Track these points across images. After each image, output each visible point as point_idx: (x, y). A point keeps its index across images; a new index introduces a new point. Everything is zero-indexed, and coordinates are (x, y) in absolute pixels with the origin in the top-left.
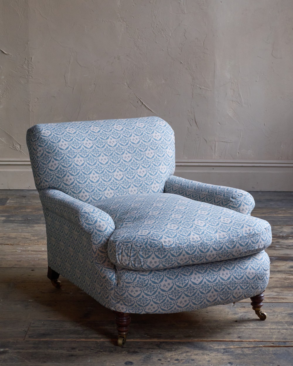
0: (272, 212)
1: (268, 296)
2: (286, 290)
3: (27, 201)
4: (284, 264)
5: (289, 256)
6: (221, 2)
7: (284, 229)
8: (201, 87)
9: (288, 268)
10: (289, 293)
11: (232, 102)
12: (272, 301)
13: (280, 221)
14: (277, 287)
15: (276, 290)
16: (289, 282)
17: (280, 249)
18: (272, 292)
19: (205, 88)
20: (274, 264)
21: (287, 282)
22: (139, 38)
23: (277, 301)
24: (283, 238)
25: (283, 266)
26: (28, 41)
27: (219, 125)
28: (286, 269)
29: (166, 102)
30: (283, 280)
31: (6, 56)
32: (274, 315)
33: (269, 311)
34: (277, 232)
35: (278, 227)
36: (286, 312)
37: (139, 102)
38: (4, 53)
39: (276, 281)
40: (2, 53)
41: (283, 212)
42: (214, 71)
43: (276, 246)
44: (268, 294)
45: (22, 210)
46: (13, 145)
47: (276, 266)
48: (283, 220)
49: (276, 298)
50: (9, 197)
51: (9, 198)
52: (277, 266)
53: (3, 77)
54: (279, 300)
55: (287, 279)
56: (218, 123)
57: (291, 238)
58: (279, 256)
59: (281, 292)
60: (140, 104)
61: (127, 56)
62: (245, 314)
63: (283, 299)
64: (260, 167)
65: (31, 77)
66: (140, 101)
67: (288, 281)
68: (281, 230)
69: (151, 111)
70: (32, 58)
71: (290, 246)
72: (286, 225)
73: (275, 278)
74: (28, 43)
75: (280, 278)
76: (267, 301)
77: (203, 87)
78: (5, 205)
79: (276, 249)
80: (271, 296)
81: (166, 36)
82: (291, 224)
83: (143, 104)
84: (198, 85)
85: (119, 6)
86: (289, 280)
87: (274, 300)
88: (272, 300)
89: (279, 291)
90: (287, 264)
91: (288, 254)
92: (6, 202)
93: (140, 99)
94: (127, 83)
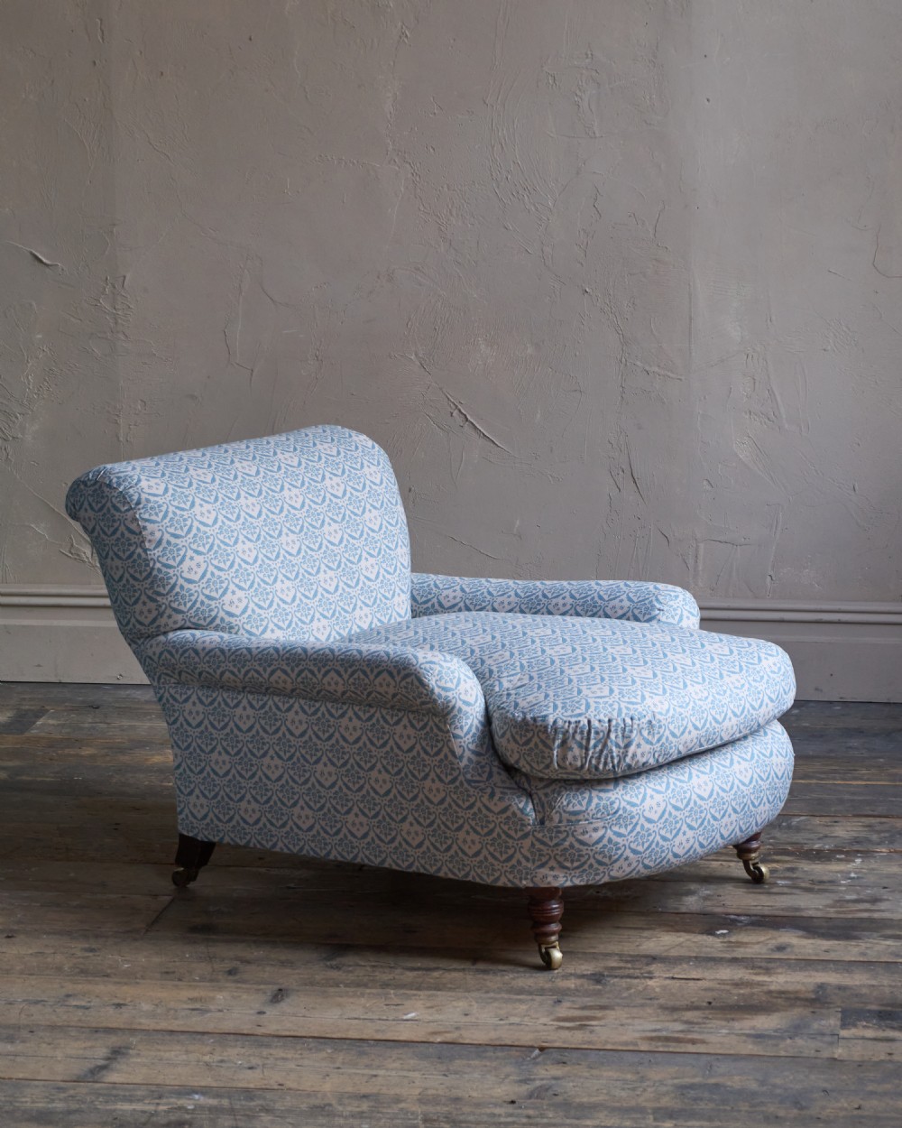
0: (835, 772)
1: (654, 1034)
2: (719, 1016)
3: (97, 720)
4: (762, 939)
5: (798, 914)
6: (708, 100)
7: (837, 828)
8: (647, 368)
9: (769, 949)
10: (723, 1027)
11: (747, 417)
12: (657, 1047)
13: (841, 801)
14: (697, 1008)
15: (689, 1015)
16: (743, 995)
17: (786, 890)
18: (675, 1021)
19: (662, 372)
20: (733, 939)
21: (739, 995)
22: (452, 215)
23: (671, 1050)
24: (820, 856)
25: (758, 943)
26: (114, 225)
27: (708, 488)
28: (760, 954)
29: (539, 416)
30: (728, 987)
31: (47, 270)
32: (634, 1089)
33: (629, 1076)
34: (812, 836)
35: (824, 820)
36: (676, 1081)
37: (456, 413)
38: (41, 261)
39: (706, 990)
40: (36, 263)
41: (873, 771)
42: (691, 319)
43: (779, 882)
44: (658, 1027)
45: (66, 751)
46: (72, 545)
47: (737, 942)
48: (855, 798)
49: (678, 1040)
50: (47, 708)
51: (48, 711)
52: (740, 944)
53: (39, 336)
54: (682, 1045)
55: (742, 984)
56: (705, 483)
57: (843, 856)
58: (766, 913)
59: (697, 1023)
60: (460, 420)
61: (418, 269)
62: (553, 1082)
63: (693, 1042)
64: (839, 622)
65: (122, 337)
66: (460, 411)
67: (742, 991)
68: (826, 831)
69: (494, 443)
70: (125, 277)
71: (821, 882)
72: (855, 816)
73: (710, 980)
74: (112, 232)
75: (722, 982)
76: (642, 1048)
77: (656, 369)
78: (27, 734)
79: (774, 890)
80: (664, 1034)
81: (537, 209)
82: (871, 813)
83: (467, 420)
84: (638, 363)
85: (389, 116)
86: (747, 986)
87: (663, 1046)
88: (660, 1044)
89: (695, 1020)
90: (775, 938)
91: (798, 909)
92: (34, 723)
93: (459, 407)
94: (416, 355)
